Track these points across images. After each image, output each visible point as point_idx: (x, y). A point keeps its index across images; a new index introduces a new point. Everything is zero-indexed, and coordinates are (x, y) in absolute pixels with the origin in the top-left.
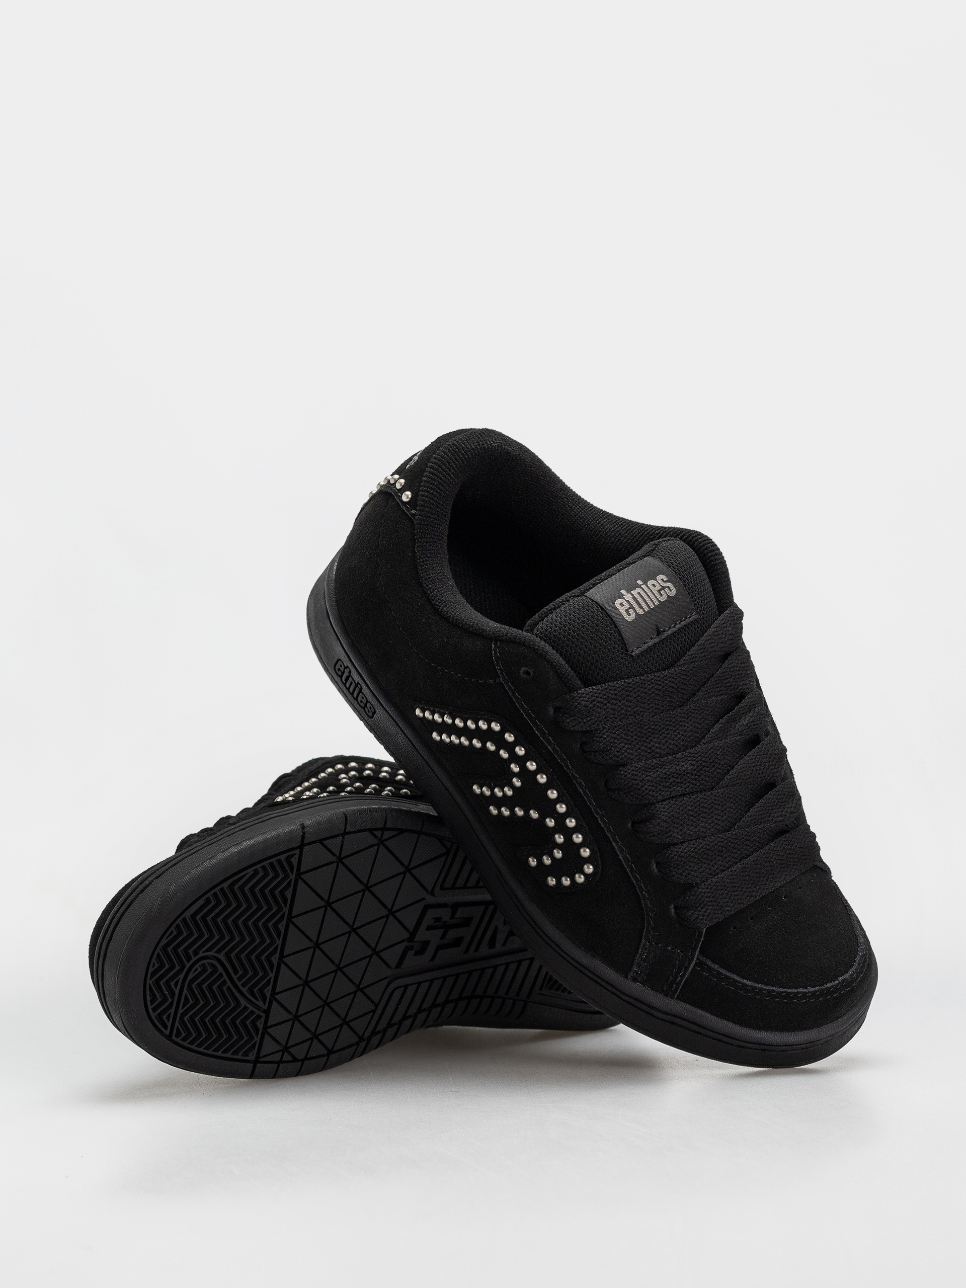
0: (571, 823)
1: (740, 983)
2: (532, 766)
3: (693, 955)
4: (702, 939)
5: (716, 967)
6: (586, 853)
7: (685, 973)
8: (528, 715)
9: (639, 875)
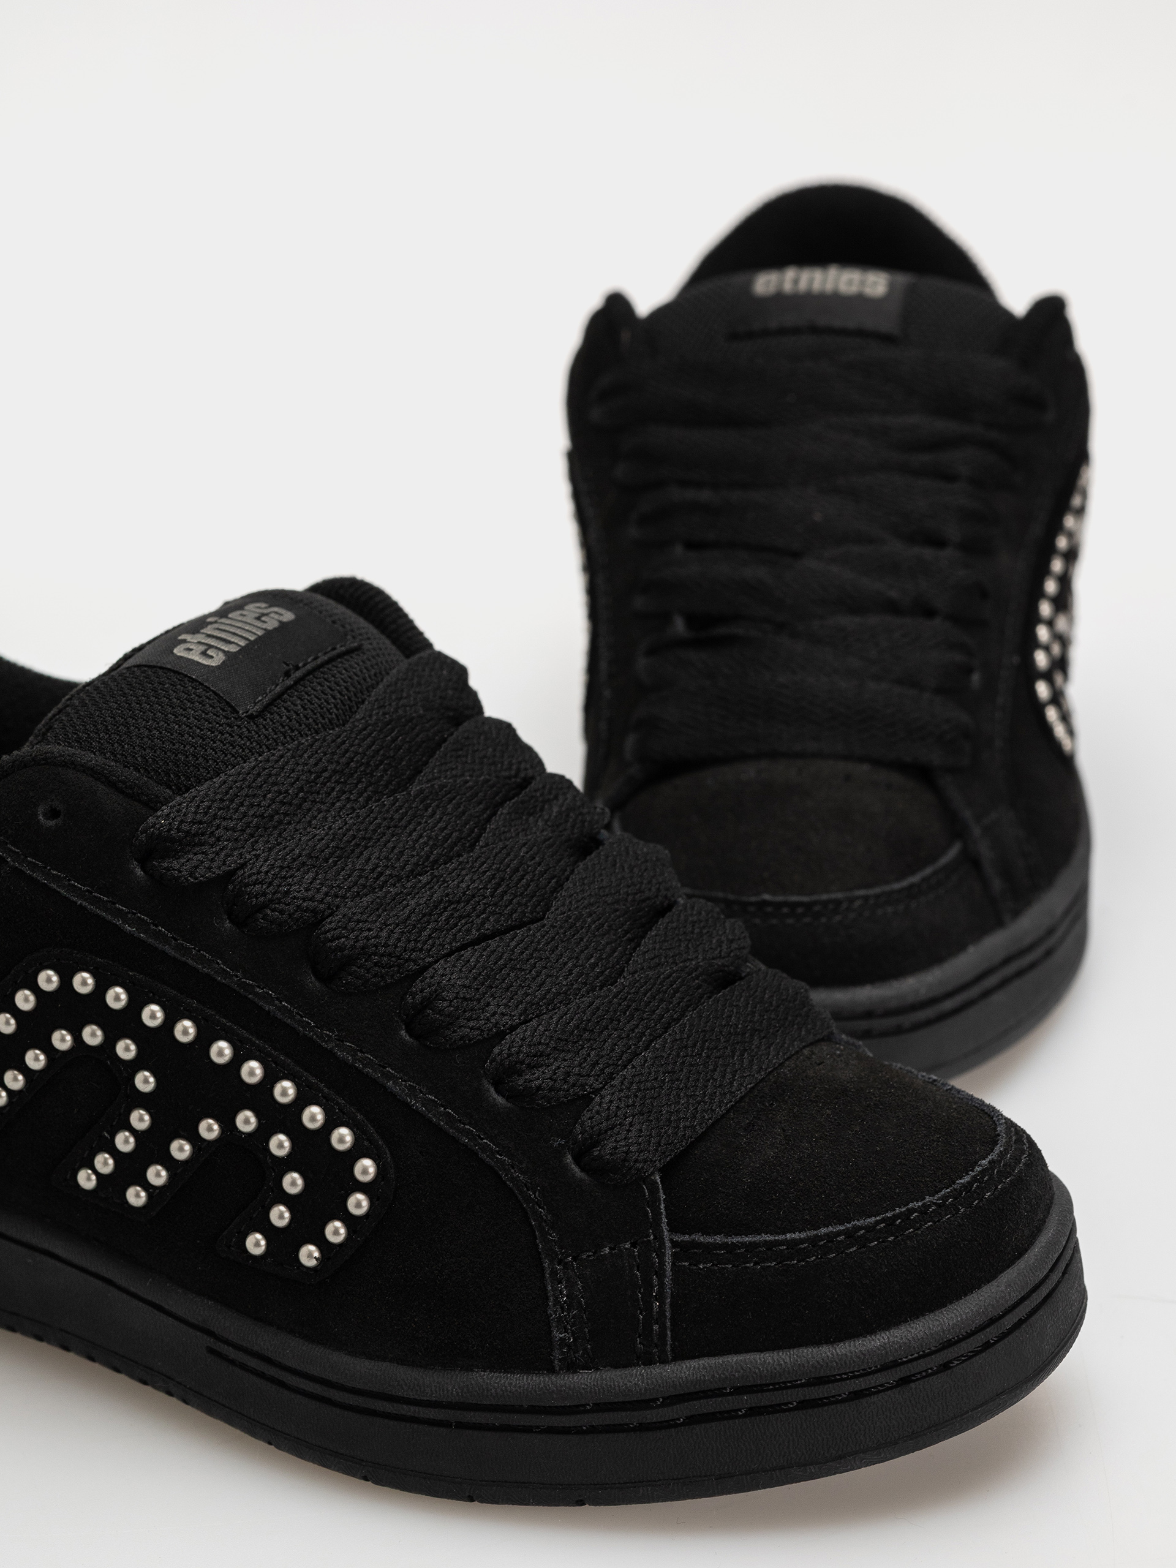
0: (285, 1090)
1: (781, 1243)
2: (153, 1015)
3: (659, 1237)
4: (663, 1197)
5: (718, 1239)
6: (343, 1137)
7: (662, 1285)
8: (96, 902)
9: (470, 1124)
